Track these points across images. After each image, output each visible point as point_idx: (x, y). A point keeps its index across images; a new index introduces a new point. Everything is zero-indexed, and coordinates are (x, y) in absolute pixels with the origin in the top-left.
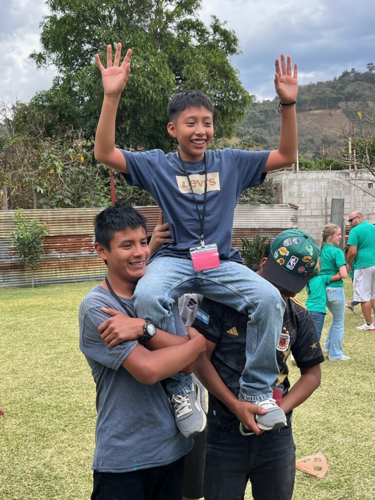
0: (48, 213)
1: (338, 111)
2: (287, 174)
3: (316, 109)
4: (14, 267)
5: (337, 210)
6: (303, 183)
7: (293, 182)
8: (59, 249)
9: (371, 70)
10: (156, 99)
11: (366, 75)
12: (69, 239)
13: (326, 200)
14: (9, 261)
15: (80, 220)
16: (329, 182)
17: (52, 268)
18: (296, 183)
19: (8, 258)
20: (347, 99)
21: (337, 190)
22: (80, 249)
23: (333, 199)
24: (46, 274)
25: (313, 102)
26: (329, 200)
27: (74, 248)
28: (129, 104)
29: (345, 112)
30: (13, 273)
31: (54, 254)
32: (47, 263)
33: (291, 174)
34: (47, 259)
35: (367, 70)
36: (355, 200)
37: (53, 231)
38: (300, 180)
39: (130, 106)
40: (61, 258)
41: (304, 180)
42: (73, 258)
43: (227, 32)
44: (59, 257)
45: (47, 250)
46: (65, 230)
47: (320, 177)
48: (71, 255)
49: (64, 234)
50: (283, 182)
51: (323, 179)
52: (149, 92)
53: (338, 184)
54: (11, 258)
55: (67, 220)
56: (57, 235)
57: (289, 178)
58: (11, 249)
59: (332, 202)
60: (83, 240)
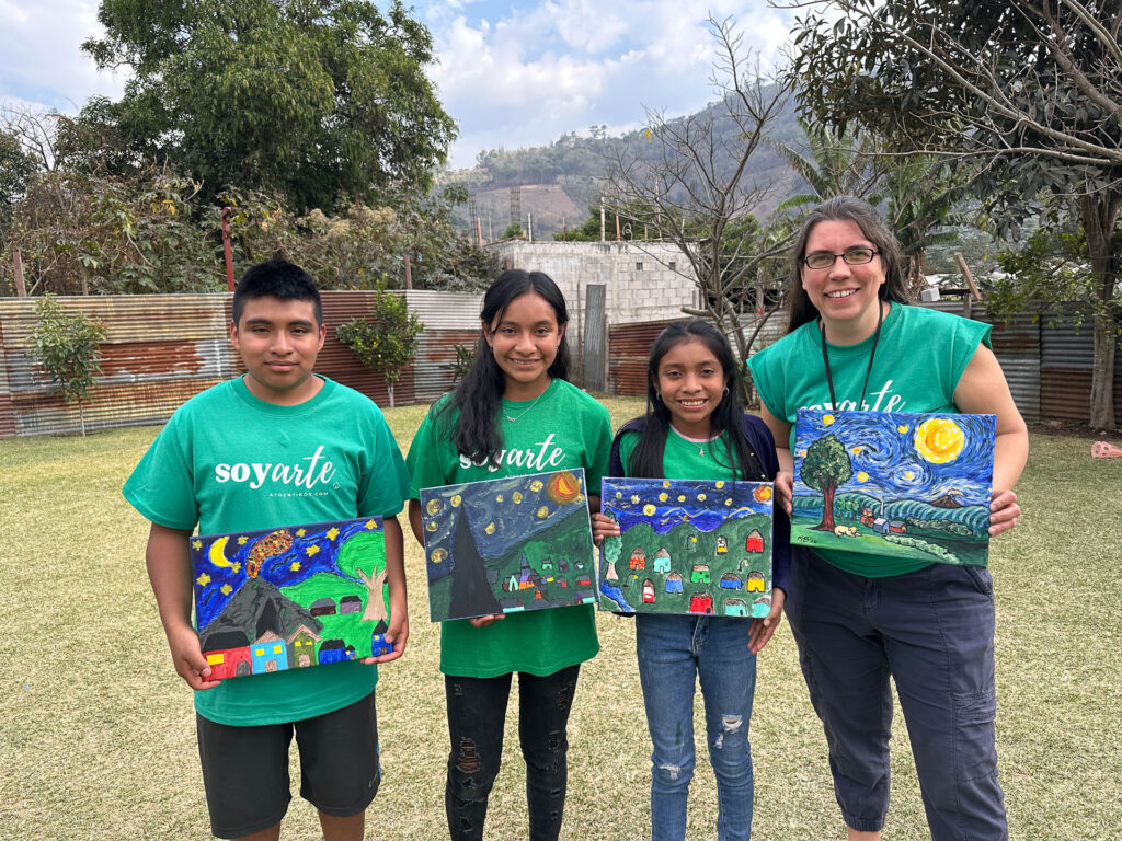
0: (108, 303)
1: (557, 188)
2: (521, 246)
3: (529, 184)
4: (46, 400)
5: (595, 302)
6: (544, 260)
7: (530, 258)
8: (132, 367)
9: (595, 135)
10: (302, 115)
11: (589, 141)
12: (150, 349)
13: (578, 286)
14: (35, 390)
15: (169, 315)
16: (582, 260)
17: (121, 400)
18: (534, 260)
19: (31, 384)
20: (567, 172)
21: (593, 271)
22: (172, 366)
23: (588, 286)
24: (109, 411)
25: (525, 173)
26: (583, 288)
27: (162, 364)
28: (256, 122)
29: (564, 188)
30: (43, 412)
31: (124, 375)
32: (111, 391)
33: (526, 245)
34: (111, 384)
35: (590, 135)
36: (618, 287)
37: (119, 334)
38: (539, 256)
39: (258, 125)
40: (136, 382)
41: (545, 255)
42: (160, 382)
43: (416, 25)
44: (133, 380)
45: (108, 368)
46: (143, 332)
47: (569, 251)
48: (157, 376)
49: (141, 340)
50: (515, 257)
51: (572, 254)
52: (290, 102)
53: (595, 261)
54: (39, 384)
55: (145, 315)
56: (127, 341)
57: (523, 251)
58: (37, 368)
59: (588, 291)
60: (177, 350)
